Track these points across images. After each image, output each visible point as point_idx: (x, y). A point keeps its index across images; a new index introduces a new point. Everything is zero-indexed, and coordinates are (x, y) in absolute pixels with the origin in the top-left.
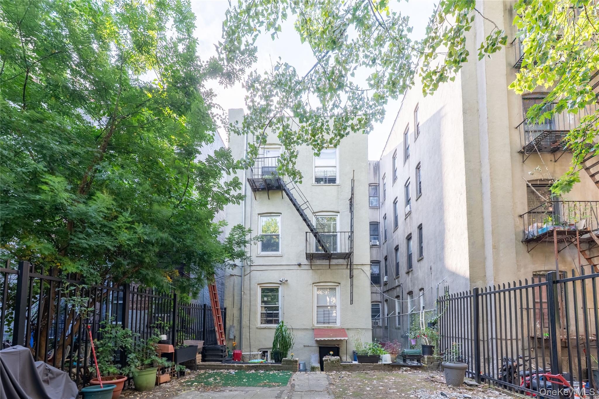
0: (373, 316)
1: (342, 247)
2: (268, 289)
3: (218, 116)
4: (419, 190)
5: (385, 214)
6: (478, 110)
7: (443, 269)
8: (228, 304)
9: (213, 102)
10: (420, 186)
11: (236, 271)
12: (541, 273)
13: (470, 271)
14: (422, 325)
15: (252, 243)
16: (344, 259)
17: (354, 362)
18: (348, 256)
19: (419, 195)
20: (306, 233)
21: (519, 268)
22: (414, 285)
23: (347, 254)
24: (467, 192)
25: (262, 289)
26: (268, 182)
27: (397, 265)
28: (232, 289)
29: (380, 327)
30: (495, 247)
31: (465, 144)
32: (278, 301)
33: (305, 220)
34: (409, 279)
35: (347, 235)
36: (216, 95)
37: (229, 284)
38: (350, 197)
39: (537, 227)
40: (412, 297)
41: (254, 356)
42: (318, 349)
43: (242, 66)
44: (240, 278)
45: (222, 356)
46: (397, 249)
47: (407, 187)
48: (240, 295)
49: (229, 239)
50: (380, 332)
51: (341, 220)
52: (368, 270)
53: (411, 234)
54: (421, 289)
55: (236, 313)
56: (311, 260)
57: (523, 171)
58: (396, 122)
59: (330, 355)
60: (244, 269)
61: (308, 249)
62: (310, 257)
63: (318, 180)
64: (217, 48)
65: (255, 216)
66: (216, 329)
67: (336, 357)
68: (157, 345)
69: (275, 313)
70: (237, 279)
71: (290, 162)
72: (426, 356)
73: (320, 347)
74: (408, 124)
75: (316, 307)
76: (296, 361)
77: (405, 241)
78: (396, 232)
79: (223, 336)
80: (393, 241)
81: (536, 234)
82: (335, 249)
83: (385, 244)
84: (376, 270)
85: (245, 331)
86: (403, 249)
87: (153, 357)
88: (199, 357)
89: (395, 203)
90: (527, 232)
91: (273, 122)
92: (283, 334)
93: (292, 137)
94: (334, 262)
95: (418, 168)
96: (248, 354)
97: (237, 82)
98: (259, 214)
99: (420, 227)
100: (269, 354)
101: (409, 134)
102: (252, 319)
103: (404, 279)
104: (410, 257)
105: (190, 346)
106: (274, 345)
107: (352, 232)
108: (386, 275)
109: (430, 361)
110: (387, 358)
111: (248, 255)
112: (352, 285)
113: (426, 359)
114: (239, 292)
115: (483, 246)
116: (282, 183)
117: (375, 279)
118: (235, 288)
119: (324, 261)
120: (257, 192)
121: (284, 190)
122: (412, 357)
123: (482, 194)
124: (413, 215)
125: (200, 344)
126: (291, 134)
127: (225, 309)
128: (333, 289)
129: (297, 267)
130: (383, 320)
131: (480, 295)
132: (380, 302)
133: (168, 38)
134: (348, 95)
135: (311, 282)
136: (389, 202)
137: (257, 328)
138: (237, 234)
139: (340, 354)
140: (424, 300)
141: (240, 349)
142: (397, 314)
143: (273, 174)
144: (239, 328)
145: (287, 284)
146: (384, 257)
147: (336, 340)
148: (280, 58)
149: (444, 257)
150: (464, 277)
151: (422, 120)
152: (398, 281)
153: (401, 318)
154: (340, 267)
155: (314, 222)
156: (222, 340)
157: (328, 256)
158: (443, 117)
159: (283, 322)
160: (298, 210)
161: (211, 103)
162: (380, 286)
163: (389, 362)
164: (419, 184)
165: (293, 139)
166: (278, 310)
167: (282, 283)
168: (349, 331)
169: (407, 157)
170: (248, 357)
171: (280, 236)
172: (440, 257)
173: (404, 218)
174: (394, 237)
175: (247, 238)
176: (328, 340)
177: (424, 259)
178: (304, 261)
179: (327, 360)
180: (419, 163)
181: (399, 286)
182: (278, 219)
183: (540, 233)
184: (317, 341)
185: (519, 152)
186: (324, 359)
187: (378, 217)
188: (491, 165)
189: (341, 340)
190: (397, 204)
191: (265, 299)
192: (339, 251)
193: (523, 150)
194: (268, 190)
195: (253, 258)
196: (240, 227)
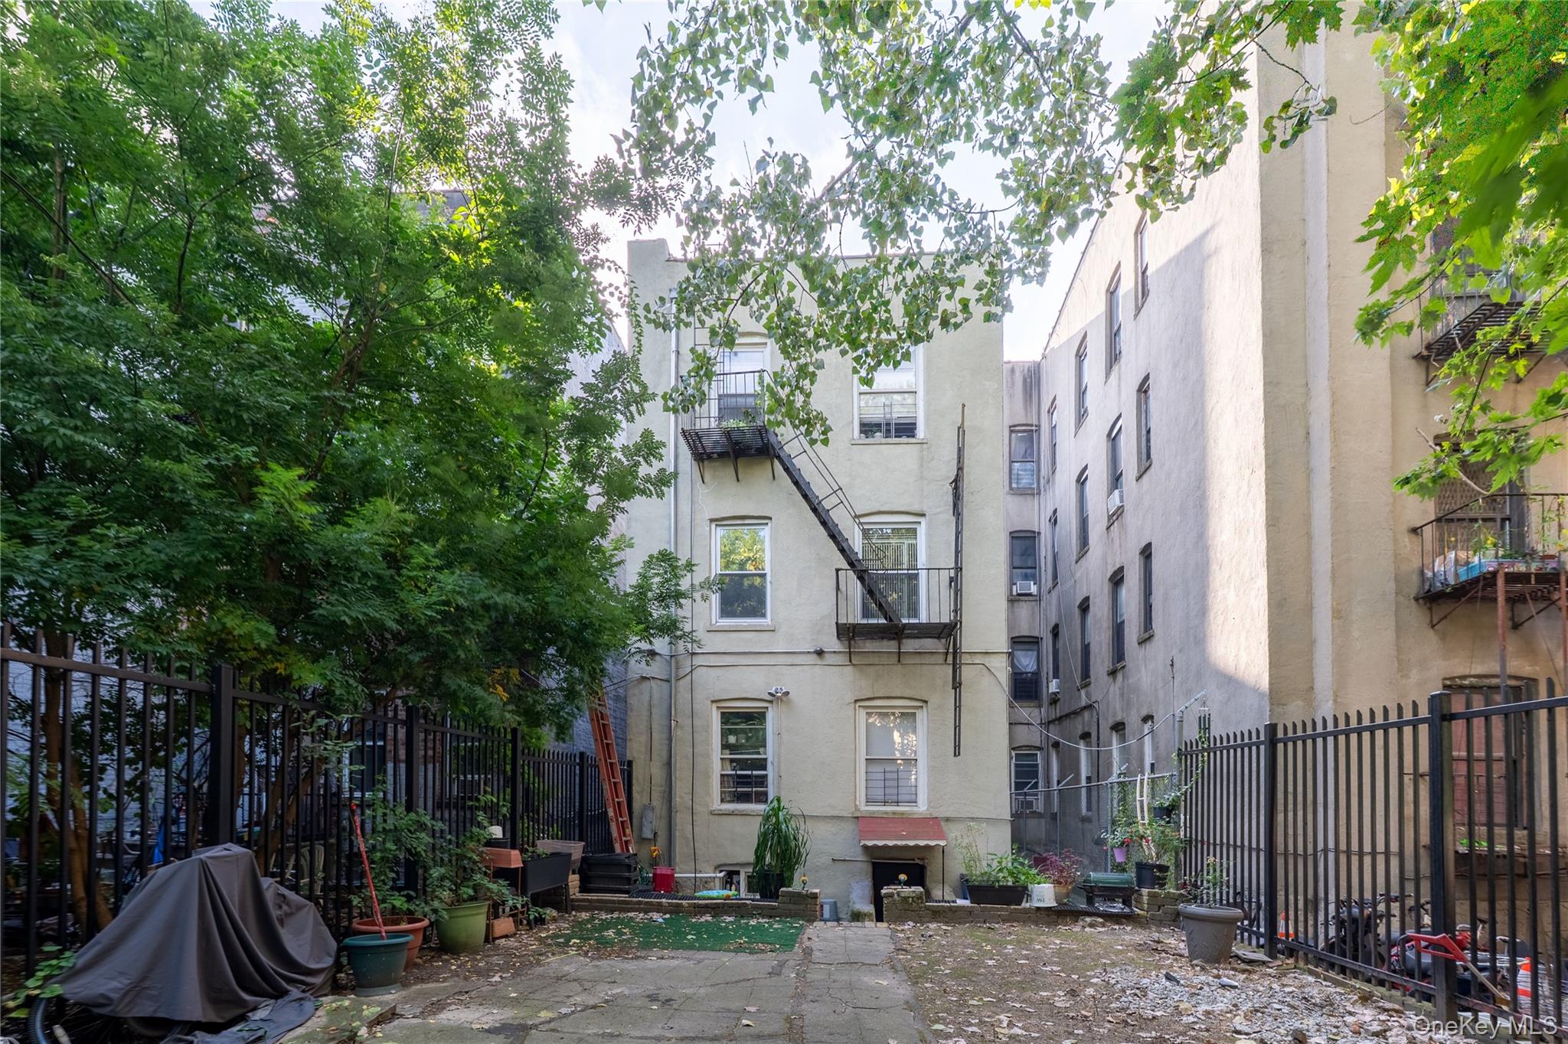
0: (1019, 786)
1: (931, 608)
2: (737, 715)
3: (612, 289)
4: (1144, 450)
5: (1055, 511)
6: (1304, 244)
7: (1204, 670)
8: (636, 750)
9: (602, 255)
10: (1148, 440)
11: (656, 669)
12: (1466, 682)
13: (1270, 676)
14: (1142, 811)
15: (697, 596)
16: (939, 638)
17: (960, 902)
18: (947, 631)
19: (1145, 464)
20: (837, 570)
21: (1403, 667)
22: (1128, 705)
23: (945, 625)
24: (1268, 467)
25: (723, 714)
26: (735, 437)
27: (1086, 649)
28: (645, 713)
29: (1040, 815)
30: (1338, 614)
31: (1264, 335)
32: (764, 746)
33: (833, 537)
34: (1115, 689)
35: (945, 576)
36: (608, 239)
37: (639, 699)
38: (952, 477)
39: (1456, 560)
40: (1123, 739)
41: (706, 883)
42: (869, 868)
43: (677, 180)
44: (665, 685)
45: (628, 879)
46: (1084, 607)
47: (1113, 439)
48: (666, 730)
49: (640, 586)
50: (1036, 828)
51: (930, 536)
52: (1001, 668)
53: (1121, 569)
54: (1149, 718)
55: (657, 772)
56: (850, 640)
57: (1425, 407)
58: (1087, 257)
59: (900, 883)
60: (677, 662)
61: (842, 611)
62: (848, 633)
63: (868, 428)
64: (619, 142)
65: (703, 527)
66: (611, 813)
67: (913, 888)
68: (485, 849)
69: (757, 776)
70: (657, 690)
71: (797, 392)
72: (1145, 891)
73: (875, 866)
74: (1119, 265)
75: (863, 763)
76: (815, 896)
77: (1107, 587)
78: (1083, 560)
79: (628, 831)
80: (1075, 587)
81: (1452, 582)
82: (914, 611)
83: (1054, 593)
84: (1027, 662)
85: (682, 820)
86: (1100, 609)
87: (478, 877)
88: (574, 880)
89: (1081, 481)
90: (1429, 574)
91: (753, 294)
92: (780, 830)
93: (802, 330)
94: (909, 645)
95: (1143, 389)
96: (689, 878)
97: (662, 215)
98: (712, 520)
99: (1146, 553)
100: (743, 878)
101: (1122, 291)
102: (697, 788)
103: (1103, 689)
104: (1118, 630)
105: (553, 854)
106: (759, 857)
107: (958, 569)
108: (1056, 675)
109: (1156, 902)
110: (1044, 893)
111: (687, 628)
112: (958, 707)
113: (1145, 898)
114: (665, 722)
115: (1309, 609)
116: (772, 439)
117: (1024, 688)
118: (654, 711)
119: (885, 643)
120: (706, 463)
121: (779, 457)
122: (1110, 892)
123: (1309, 472)
124: (1129, 517)
125: (576, 849)
126: (797, 323)
127: (630, 763)
128: (908, 717)
129: (814, 658)
130: (1048, 796)
131: (1280, 740)
132: (1039, 749)
133: (495, 114)
134: (944, 224)
135: (850, 697)
136: (1065, 479)
137: (712, 813)
138: (658, 574)
139: (928, 882)
140: (1155, 747)
141: (670, 861)
142: (1084, 783)
143: (747, 414)
144: (664, 813)
145: (789, 702)
146: (1050, 628)
147: (917, 847)
148: (771, 140)
149: (1205, 636)
150: (1255, 690)
151: (1155, 259)
152: (1088, 695)
153: (1094, 793)
154: (927, 659)
155: (857, 543)
156: (627, 842)
157: (895, 632)
158: (1209, 256)
159: (779, 800)
160: (815, 510)
161: (596, 257)
162: (1040, 706)
163: (1050, 902)
164: (1145, 435)
165: (804, 335)
166: (764, 768)
167: (774, 698)
168: (951, 825)
169: (1113, 357)
170: (690, 884)
171: (768, 578)
172: (1197, 636)
173: (1105, 524)
174: (1078, 575)
175: (685, 584)
176: (895, 847)
177: (1156, 638)
178: (832, 643)
179: (891, 895)
180: (1147, 378)
181: (1089, 707)
182: (765, 532)
183: (1463, 578)
184: (866, 848)
185: (1415, 358)
186: (883, 891)
187: (1033, 516)
188: (1333, 394)
189: (927, 847)
190: (1088, 484)
191: (732, 739)
192: (923, 618)
193: (1425, 353)
194: (736, 457)
195: (700, 634)
196: (665, 557)
